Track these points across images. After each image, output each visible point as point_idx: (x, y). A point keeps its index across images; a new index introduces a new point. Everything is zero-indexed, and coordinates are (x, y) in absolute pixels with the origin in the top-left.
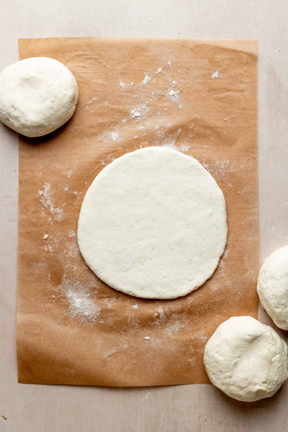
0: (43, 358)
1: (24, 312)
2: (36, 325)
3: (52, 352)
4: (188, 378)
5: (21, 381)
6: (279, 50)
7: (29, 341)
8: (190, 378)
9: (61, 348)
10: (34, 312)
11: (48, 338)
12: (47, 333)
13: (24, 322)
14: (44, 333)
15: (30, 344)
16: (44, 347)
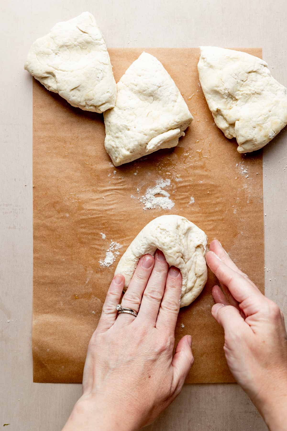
0: (57, 357)
1: (39, 313)
2: (51, 325)
3: (67, 351)
4: (198, 377)
5: (36, 380)
6: (273, 67)
7: (45, 340)
8: (200, 377)
9: (75, 347)
10: (48, 313)
11: (62, 337)
12: (61, 333)
13: (39, 322)
14: (59, 332)
15: (45, 344)
16: (59, 346)
